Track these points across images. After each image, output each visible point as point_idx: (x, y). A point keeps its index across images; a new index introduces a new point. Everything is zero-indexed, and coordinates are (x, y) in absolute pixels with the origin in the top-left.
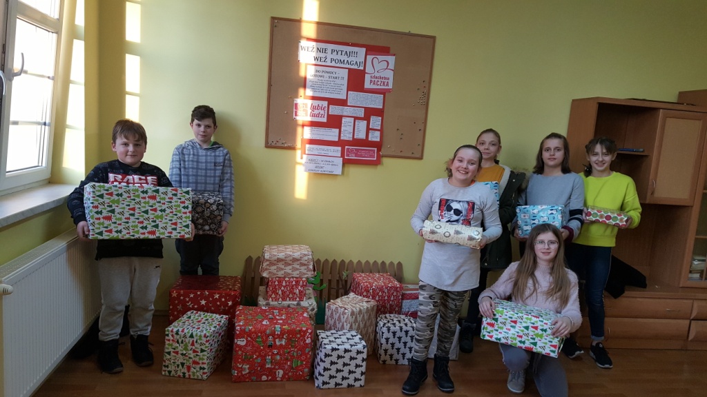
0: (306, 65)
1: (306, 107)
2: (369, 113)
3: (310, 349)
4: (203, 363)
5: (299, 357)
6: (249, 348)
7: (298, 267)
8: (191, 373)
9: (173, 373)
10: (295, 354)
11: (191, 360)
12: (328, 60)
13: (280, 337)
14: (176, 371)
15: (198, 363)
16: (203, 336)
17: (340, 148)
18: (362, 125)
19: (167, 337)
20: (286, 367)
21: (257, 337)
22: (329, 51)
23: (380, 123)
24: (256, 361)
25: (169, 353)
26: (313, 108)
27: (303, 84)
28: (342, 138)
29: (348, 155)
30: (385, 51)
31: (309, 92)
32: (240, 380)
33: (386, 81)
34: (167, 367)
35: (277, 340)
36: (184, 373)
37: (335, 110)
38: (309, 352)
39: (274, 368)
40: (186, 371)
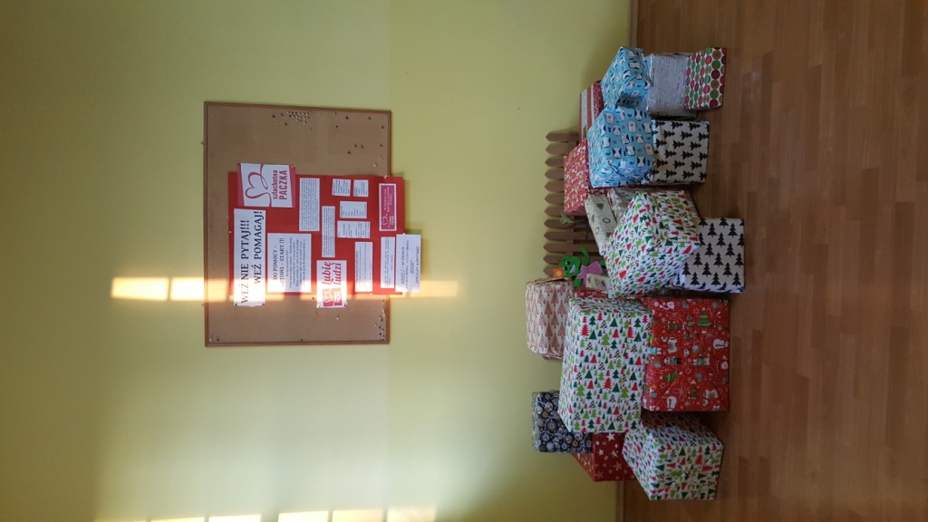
0: (267, 293)
1: (328, 290)
2: (327, 198)
3: (684, 302)
4: (700, 450)
5: (695, 318)
6: (681, 392)
7: (558, 305)
8: (714, 465)
9: (712, 487)
10: (691, 324)
11: (695, 466)
12: (257, 262)
13: (665, 346)
14: (710, 483)
15: (700, 456)
16: (661, 453)
17: (383, 239)
18: (346, 207)
19: (663, 498)
20: (709, 335)
21: (665, 380)
22: (245, 262)
23: (342, 181)
24: (699, 380)
25: (684, 494)
26: (328, 279)
27: (295, 297)
28: (368, 236)
29: (392, 227)
30: (234, 180)
31: (306, 287)
32: (726, 400)
33: (279, 174)
34: (703, 495)
35: (670, 351)
36: (713, 473)
37: (328, 249)
38: (687, 302)
39: (711, 353)
40: (710, 472)
